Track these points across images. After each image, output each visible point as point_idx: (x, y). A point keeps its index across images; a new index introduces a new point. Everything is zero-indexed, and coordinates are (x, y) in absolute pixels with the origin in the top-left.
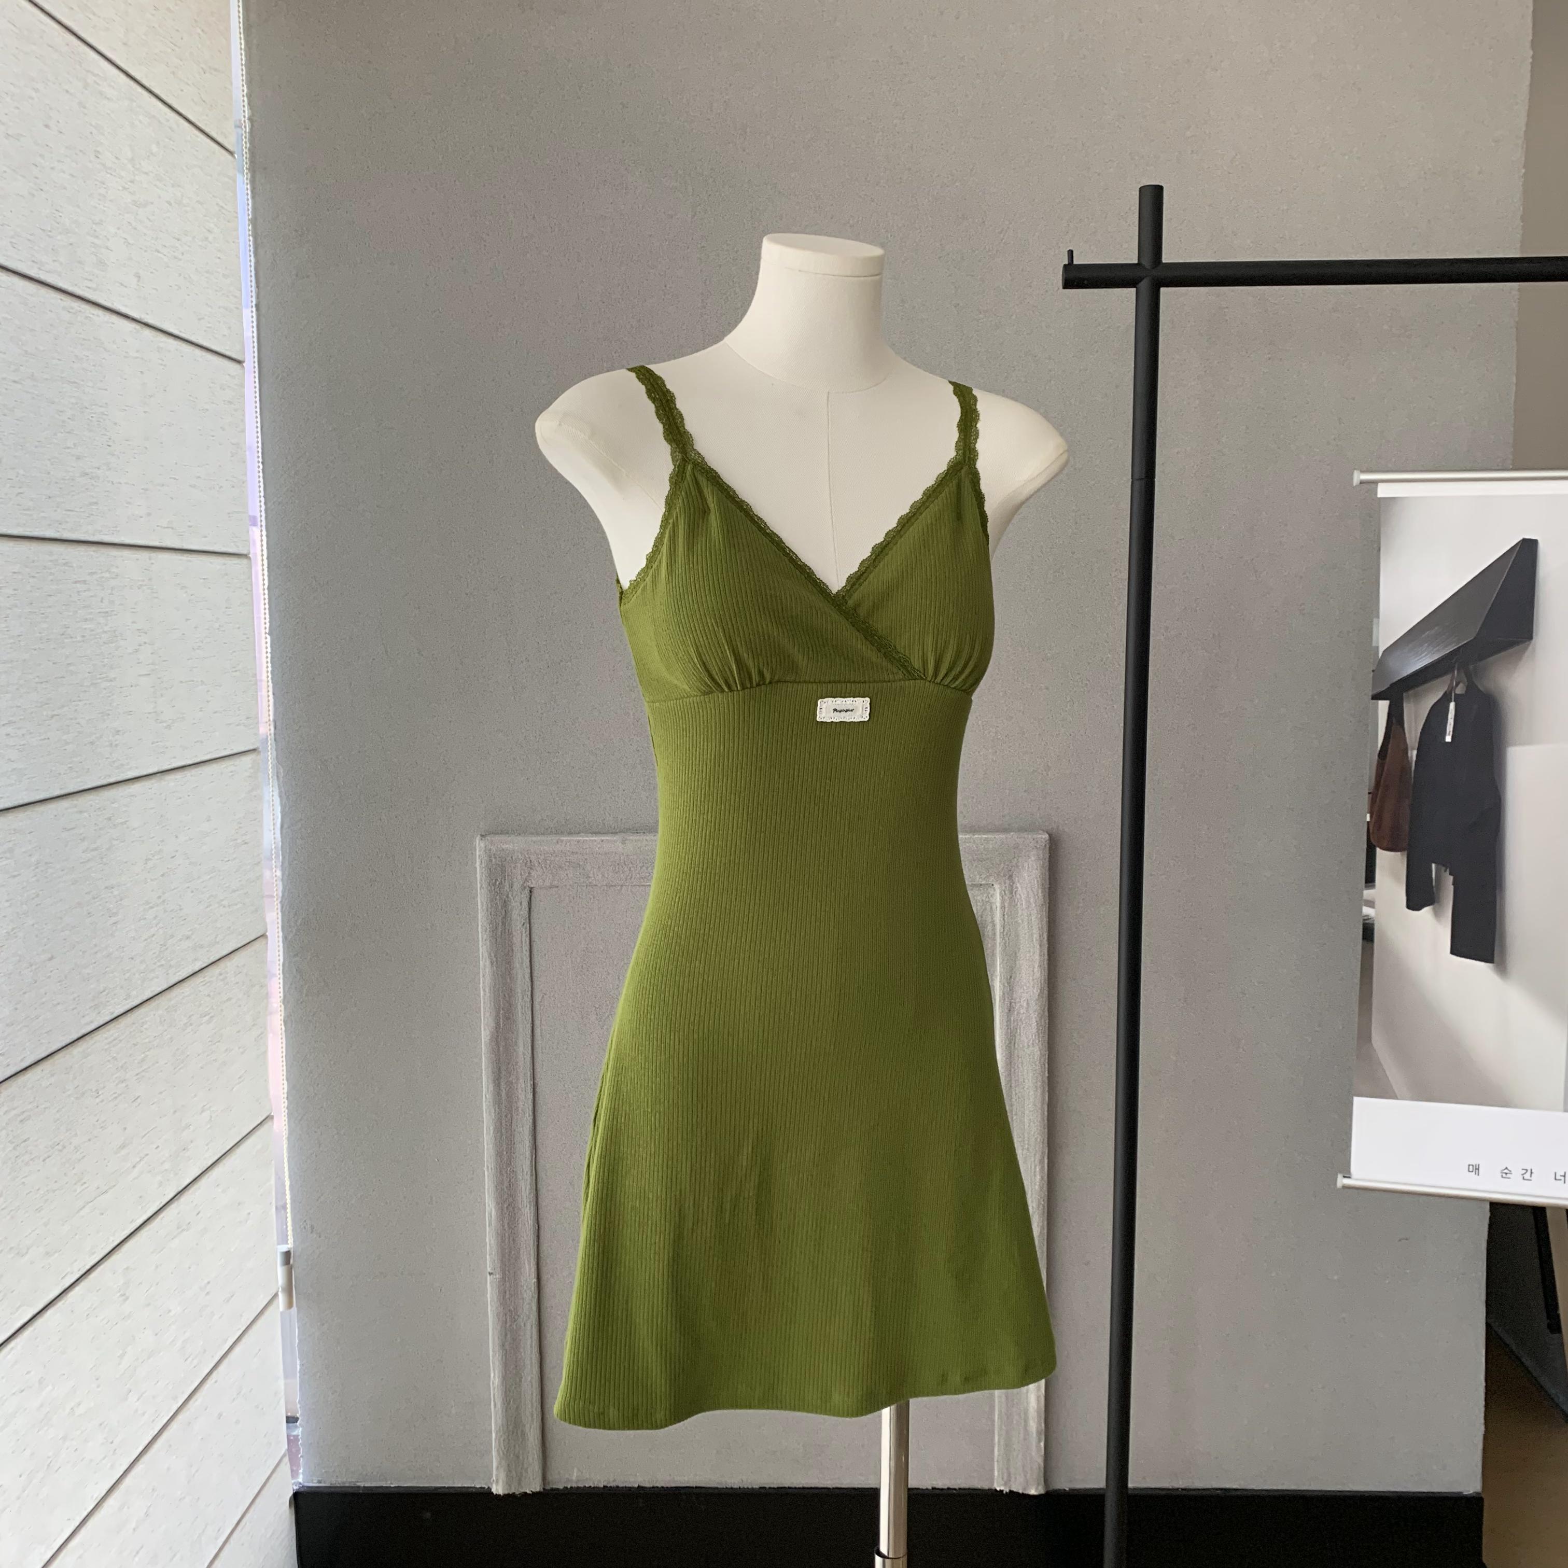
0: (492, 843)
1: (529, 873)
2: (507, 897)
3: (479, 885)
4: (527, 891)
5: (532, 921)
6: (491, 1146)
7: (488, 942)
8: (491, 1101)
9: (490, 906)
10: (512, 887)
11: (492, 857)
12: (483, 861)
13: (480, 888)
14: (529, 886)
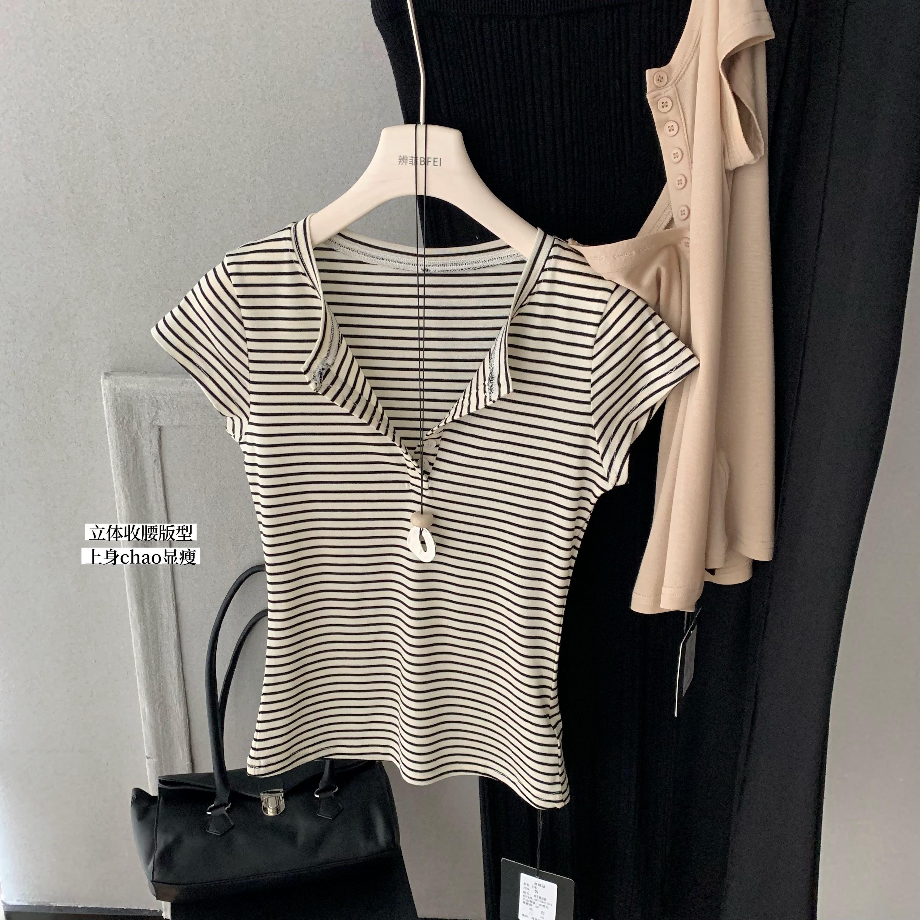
0: (117, 381)
1: (157, 413)
2: (136, 434)
3: (107, 423)
4: (156, 431)
5: (164, 459)
6: (140, 656)
7: (120, 477)
8: (136, 618)
9: (119, 442)
10: (140, 425)
11: (118, 395)
12: (109, 400)
13: (108, 427)
14: (159, 426)
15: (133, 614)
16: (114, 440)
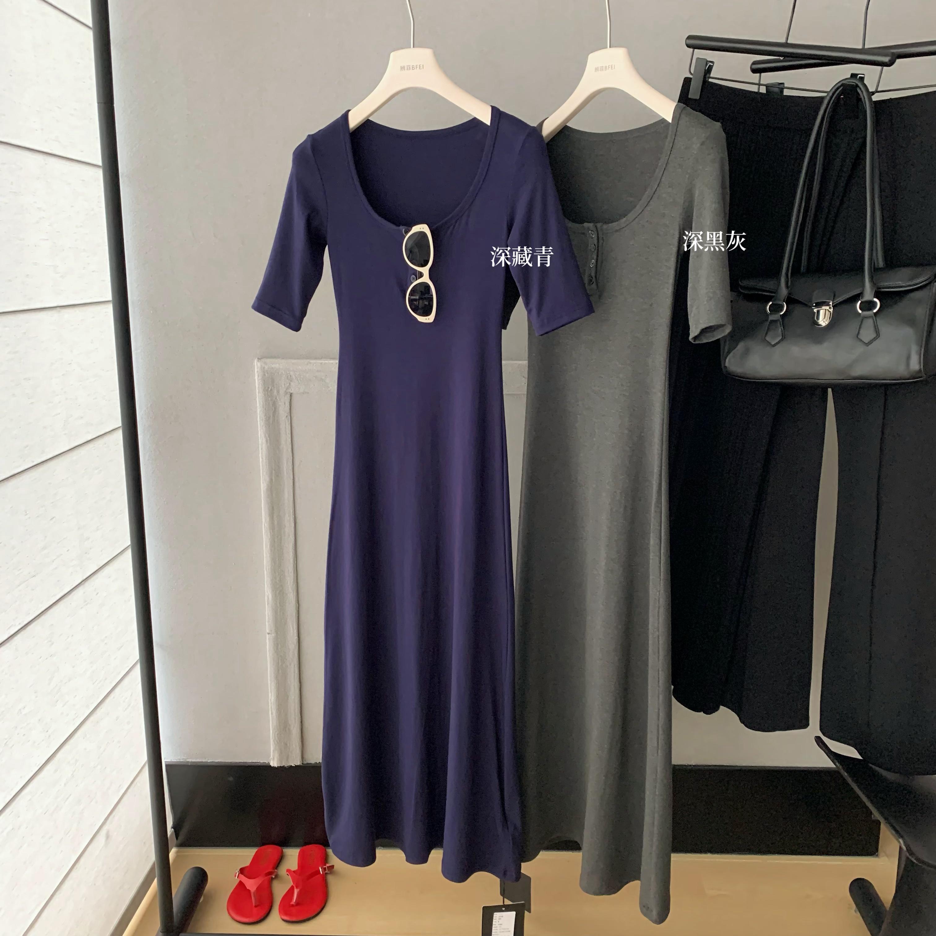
0: (265, 363)
1: (290, 384)
2: (276, 398)
3: (257, 391)
4: (288, 396)
5: (292, 415)
6: (268, 555)
7: (264, 427)
8: (267, 527)
9: (264, 403)
10: (279, 392)
11: (266, 372)
12: (260, 375)
13: (258, 393)
14: (289, 392)
15: (266, 525)
16: (261, 402)
